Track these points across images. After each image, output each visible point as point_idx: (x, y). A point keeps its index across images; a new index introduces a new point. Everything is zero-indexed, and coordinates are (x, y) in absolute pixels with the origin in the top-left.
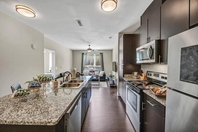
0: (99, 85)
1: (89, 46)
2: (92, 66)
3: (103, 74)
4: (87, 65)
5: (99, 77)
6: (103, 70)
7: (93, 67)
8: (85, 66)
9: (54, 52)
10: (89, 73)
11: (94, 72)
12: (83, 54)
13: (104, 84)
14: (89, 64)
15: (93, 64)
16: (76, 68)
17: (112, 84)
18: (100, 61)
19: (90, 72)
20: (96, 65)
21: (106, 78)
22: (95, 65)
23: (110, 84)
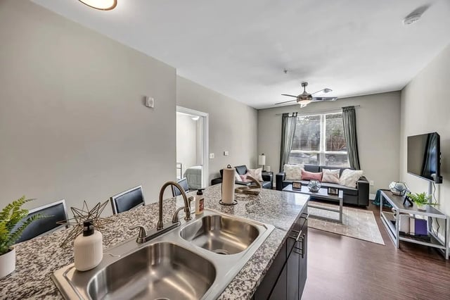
0: (340, 222)
1: (304, 85)
2: (315, 151)
3: (356, 180)
4: (296, 147)
5: (341, 193)
6: (356, 165)
7: (318, 155)
8: (292, 151)
9: (205, 114)
10: (302, 173)
11: (319, 170)
12: (285, 116)
13: (365, 224)
14: (304, 145)
15: (315, 146)
16: (264, 157)
17: (408, 236)
18: (345, 134)
19: (307, 168)
20: (328, 149)
21: (372, 197)
22: (323, 149)
23: (402, 234)
